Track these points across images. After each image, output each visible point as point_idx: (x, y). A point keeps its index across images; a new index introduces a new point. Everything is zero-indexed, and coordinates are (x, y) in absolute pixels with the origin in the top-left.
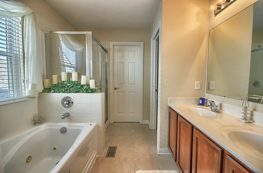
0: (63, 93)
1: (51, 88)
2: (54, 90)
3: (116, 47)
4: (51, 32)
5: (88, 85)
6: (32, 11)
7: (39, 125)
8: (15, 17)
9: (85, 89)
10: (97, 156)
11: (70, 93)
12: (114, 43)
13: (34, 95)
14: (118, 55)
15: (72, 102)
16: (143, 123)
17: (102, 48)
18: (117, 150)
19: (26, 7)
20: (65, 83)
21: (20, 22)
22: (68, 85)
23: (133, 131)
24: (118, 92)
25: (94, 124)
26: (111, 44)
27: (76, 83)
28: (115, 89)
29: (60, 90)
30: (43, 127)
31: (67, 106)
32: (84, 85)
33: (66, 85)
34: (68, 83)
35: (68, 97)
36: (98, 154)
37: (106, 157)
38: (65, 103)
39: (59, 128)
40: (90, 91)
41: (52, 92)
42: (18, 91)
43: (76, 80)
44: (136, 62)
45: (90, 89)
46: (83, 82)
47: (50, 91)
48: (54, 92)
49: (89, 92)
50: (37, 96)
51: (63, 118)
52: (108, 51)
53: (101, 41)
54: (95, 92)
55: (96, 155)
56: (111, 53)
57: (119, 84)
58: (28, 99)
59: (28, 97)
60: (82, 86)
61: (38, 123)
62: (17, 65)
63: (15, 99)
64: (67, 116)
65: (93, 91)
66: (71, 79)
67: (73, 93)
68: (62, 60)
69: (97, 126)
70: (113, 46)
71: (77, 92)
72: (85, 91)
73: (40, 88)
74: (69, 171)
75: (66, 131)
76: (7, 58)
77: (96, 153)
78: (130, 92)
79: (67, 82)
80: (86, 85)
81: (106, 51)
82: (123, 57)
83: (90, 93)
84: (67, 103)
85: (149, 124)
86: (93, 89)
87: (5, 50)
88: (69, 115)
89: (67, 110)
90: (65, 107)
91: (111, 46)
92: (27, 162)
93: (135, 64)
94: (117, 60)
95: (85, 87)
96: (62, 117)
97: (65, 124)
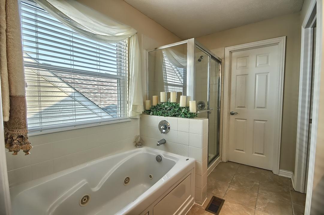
0: (161, 116)
1: (151, 110)
2: (153, 112)
3: (234, 54)
4: (156, 49)
5: (187, 108)
6: (136, 31)
7: (139, 147)
8: (121, 40)
9: (183, 113)
10: (195, 203)
11: (167, 116)
12: (232, 48)
13: (135, 116)
14: (238, 64)
15: (169, 128)
16: (279, 175)
17: (213, 57)
18: (224, 207)
19: (131, 28)
20: (163, 104)
21: (126, 45)
22: (166, 106)
23: (258, 184)
24: (236, 119)
25: (192, 160)
26: (227, 50)
27: (174, 104)
28: (232, 114)
29: (158, 113)
30: (142, 150)
31: (164, 131)
32: (183, 108)
33: (164, 107)
34: (166, 105)
35: (165, 121)
36: (195, 200)
37: (206, 210)
38: (162, 128)
39: (155, 155)
40: (189, 116)
41: (151, 114)
42: (124, 111)
43: (175, 101)
44: (269, 73)
45: (190, 113)
46: (182, 104)
47: (149, 114)
48: (153, 114)
49: (187, 117)
50: (138, 117)
51: (158, 145)
52: (223, 61)
53: (210, 50)
54: (195, 117)
55: (193, 201)
56: (227, 63)
57: (238, 107)
58: (131, 120)
59: (130, 118)
60: (180, 109)
61: (139, 145)
62: (124, 87)
63: (121, 119)
64: (163, 142)
65: (193, 116)
66: (169, 100)
67: (171, 116)
68: (165, 78)
69: (196, 163)
70: (231, 52)
71: (175, 116)
72: (183, 116)
73: (141, 110)
74: (148, 212)
75: (161, 160)
76: (118, 80)
77: (193, 198)
78: (256, 120)
79: (165, 103)
80: (185, 108)
81: (219, 61)
82: (245, 67)
83: (189, 118)
84: (164, 128)
85: (293, 179)
86: (193, 113)
87: (116, 74)
88: (165, 142)
89: (164, 136)
90: (162, 132)
91: (227, 54)
92: (125, 183)
93: (267, 76)
94: (236, 72)
95: (183, 110)
96: (158, 143)
97: (160, 152)
